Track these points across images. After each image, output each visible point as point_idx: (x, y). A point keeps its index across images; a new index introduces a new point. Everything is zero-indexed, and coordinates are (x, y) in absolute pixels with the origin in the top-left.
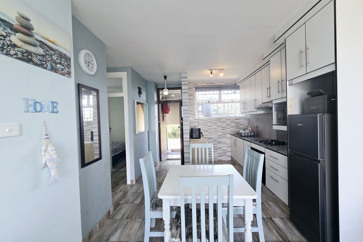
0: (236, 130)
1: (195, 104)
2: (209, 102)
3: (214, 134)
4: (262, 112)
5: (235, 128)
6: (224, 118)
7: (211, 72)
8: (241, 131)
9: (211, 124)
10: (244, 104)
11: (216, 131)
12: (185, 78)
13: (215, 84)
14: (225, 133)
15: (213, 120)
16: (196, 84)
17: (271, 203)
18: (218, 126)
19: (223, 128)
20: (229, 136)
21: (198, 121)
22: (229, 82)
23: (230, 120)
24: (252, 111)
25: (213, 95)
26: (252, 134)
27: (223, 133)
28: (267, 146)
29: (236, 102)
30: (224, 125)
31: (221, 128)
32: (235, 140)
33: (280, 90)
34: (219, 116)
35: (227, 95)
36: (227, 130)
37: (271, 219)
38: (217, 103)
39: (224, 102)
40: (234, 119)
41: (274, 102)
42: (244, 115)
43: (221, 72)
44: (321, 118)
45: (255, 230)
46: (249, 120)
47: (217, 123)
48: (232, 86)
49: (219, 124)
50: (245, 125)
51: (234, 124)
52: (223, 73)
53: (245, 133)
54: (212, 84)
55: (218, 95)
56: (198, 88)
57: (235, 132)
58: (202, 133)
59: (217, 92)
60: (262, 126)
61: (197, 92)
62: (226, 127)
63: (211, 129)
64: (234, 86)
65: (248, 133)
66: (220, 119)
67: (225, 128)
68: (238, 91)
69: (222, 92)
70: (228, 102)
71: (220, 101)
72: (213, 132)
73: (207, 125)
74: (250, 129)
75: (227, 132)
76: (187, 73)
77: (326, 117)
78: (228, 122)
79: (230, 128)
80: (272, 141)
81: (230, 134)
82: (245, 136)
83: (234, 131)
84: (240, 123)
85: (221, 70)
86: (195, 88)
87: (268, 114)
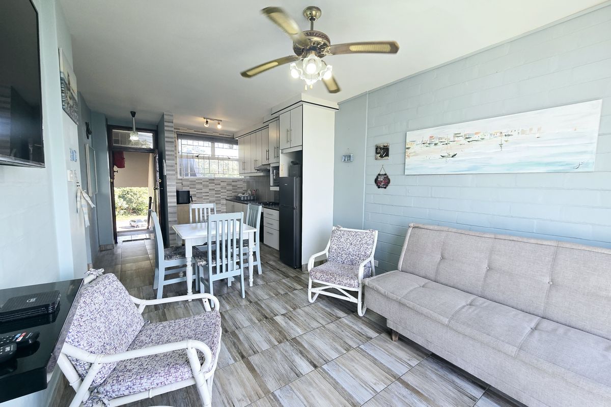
0: (234, 194)
1: (176, 157)
2: (198, 156)
3: (204, 199)
4: (262, 174)
5: (231, 192)
6: (218, 179)
7: (207, 121)
8: (240, 195)
9: (201, 186)
10: (243, 163)
11: (208, 196)
12: (169, 122)
13: (206, 132)
14: (219, 199)
15: (204, 181)
16: (179, 129)
17: (267, 255)
18: (210, 189)
19: (217, 192)
20: (225, 202)
21: (181, 181)
22: (225, 134)
23: (225, 182)
24: (252, 172)
25: (204, 147)
26: (252, 199)
27: (217, 199)
28: (266, 206)
29: (233, 160)
30: (218, 188)
31: (214, 192)
32: (233, 206)
33: (276, 156)
34: (213, 177)
35: (222, 149)
36: (222, 194)
37: (267, 263)
38: (209, 158)
39: (218, 159)
40: (231, 180)
41: (271, 165)
42: (243, 177)
43: (219, 123)
44: (296, 180)
45: (255, 263)
46: (248, 182)
47: (210, 185)
48: (229, 139)
49: (211, 186)
50: (244, 189)
51: (230, 188)
52: (221, 125)
53: (244, 197)
54: (202, 132)
55: (210, 148)
56: (181, 135)
57: (231, 197)
58: (191, 197)
59: (208, 144)
60: (261, 190)
61: (180, 140)
62: (221, 191)
63: (200, 193)
64: (231, 140)
65: (247, 197)
66: (214, 180)
67: (219, 192)
68: (235, 146)
69: (216, 144)
70: (223, 159)
71: (213, 157)
72: (204, 197)
73: (195, 188)
74: (250, 192)
75: (222, 197)
76: (172, 116)
77: (298, 179)
78: (222, 184)
79: (225, 192)
80: (270, 203)
81: (226, 200)
82: (244, 200)
83: (231, 195)
84: (238, 186)
85: (219, 122)
86: (177, 134)
87: (267, 176)
